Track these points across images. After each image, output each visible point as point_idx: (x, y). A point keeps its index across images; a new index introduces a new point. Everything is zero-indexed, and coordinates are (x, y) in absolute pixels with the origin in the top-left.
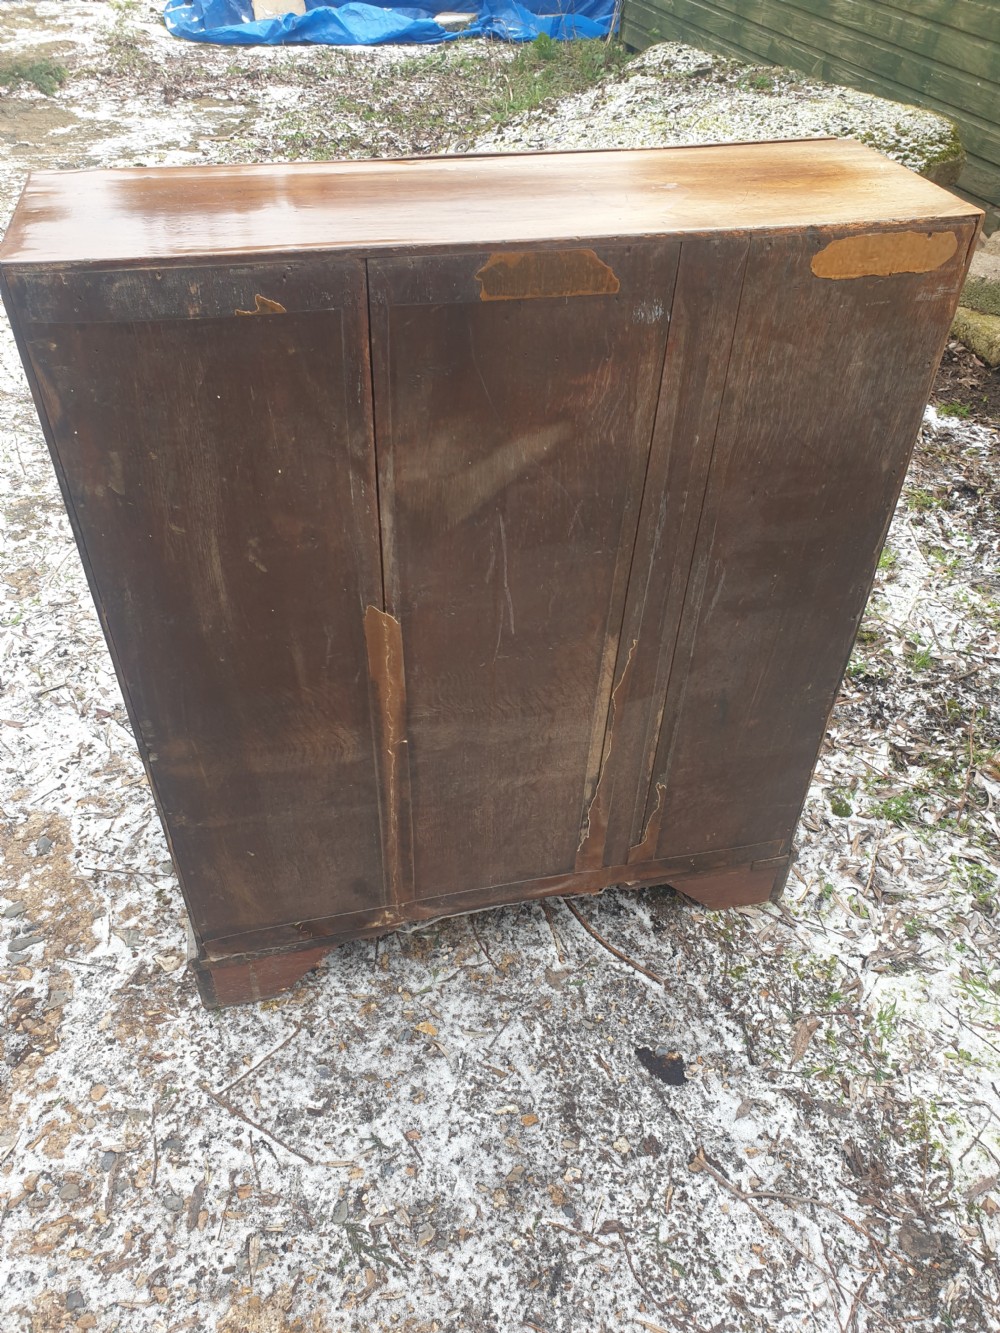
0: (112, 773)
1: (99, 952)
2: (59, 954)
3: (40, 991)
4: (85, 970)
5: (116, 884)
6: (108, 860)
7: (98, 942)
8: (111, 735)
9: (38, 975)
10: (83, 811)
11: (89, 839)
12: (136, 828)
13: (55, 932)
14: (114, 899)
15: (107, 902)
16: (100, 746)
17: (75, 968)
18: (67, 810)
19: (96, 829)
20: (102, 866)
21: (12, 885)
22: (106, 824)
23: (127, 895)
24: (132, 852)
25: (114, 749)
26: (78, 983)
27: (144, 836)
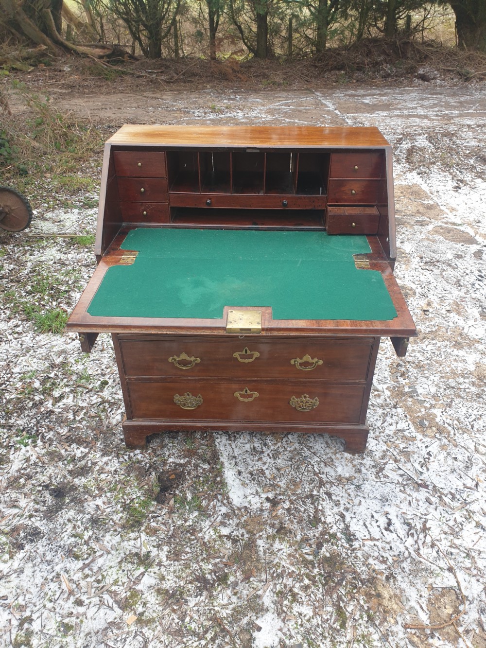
0: (406, 451)
1: (385, 386)
2: (399, 387)
3: (400, 379)
4: (387, 381)
5: (387, 405)
6: (393, 413)
7: (387, 389)
8: (414, 472)
9: (404, 384)
10: (412, 434)
11: (404, 421)
12: (386, 424)
13: (404, 394)
14: (386, 400)
15: (388, 399)
16: (418, 467)
17: (391, 383)
18: (419, 436)
19: (402, 425)
20: (394, 410)
21: (427, 411)
22: (400, 427)
23: (382, 402)
24: (385, 415)
25: (410, 464)
26: (389, 378)
27: (381, 420)
